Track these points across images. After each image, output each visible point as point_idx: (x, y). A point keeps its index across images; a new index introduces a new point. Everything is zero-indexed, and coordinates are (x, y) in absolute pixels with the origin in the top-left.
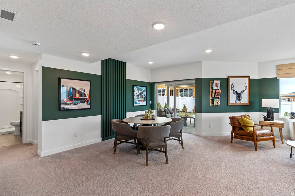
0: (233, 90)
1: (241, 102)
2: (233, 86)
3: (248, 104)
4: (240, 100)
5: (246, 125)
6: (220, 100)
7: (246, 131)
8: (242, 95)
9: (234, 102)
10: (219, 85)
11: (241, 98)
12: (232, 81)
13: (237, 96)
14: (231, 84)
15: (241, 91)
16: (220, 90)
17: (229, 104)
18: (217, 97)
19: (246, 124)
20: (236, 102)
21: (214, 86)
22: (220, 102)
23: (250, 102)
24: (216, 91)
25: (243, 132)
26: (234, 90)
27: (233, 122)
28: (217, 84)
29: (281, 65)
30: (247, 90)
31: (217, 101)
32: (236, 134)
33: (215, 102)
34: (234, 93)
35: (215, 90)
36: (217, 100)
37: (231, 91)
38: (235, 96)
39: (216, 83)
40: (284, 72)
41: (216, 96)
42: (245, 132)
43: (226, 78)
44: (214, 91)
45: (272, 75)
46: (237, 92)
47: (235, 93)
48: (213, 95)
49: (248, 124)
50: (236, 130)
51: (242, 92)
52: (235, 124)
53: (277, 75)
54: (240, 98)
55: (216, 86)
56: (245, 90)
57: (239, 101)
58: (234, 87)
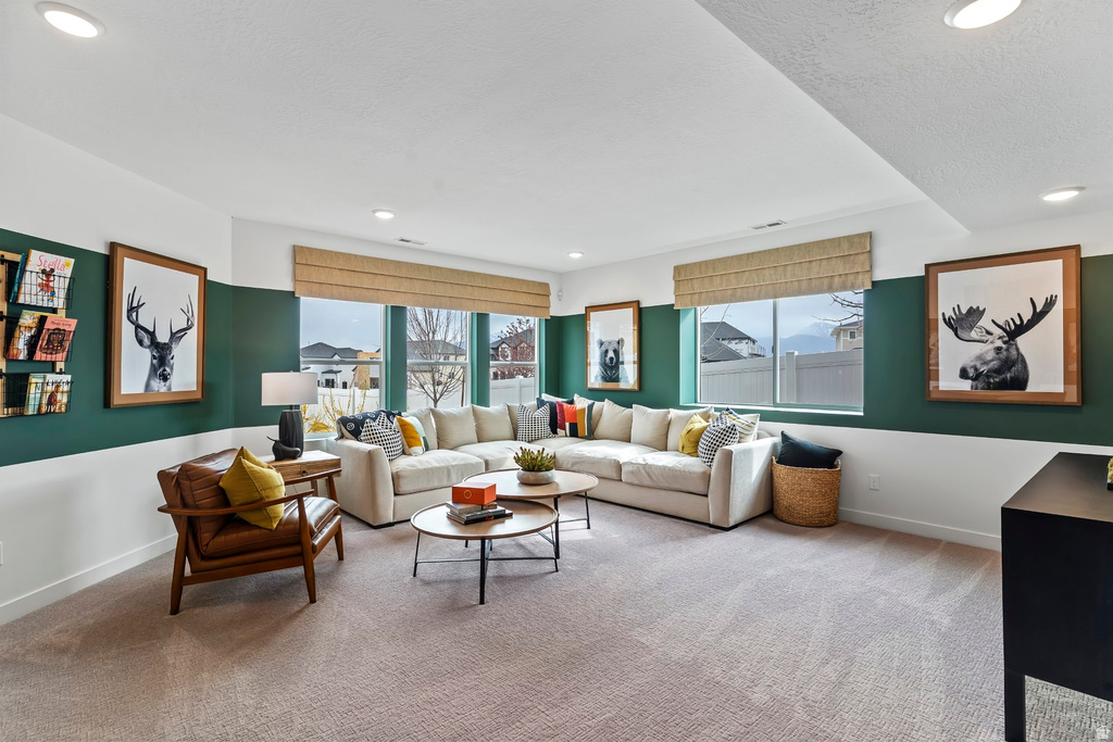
0: (138, 327)
1: (169, 388)
2: (135, 305)
3: (199, 396)
4: (165, 378)
5: (262, 499)
6: (68, 378)
7: (263, 524)
8: (177, 350)
9: (140, 390)
10: (60, 286)
11: (172, 369)
12: (132, 274)
13: (154, 357)
14: (127, 291)
15: (173, 335)
16: (62, 313)
17: (116, 401)
18: (49, 358)
19: (264, 494)
20: (148, 386)
21: (25, 288)
22: (70, 393)
23: (205, 384)
24: (43, 320)
25: (245, 534)
26: (141, 322)
27: (182, 498)
28: (48, 273)
29: (307, 248)
30: (195, 329)
31: (50, 387)
32: (204, 558)
33: (34, 394)
34: (141, 342)
35: (39, 314)
36: (51, 377)
37: (126, 331)
38: (146, 356)
39: (44, 272)
40: (315, 276)
41: (39, 356)
42: (257, 532)
43: (103, 250)
44: (28, 319)
45: (278, 278)
46: (152, 335)
47: (147, 341)
48: (21, 344)
49: (271, 488)
50: (205, 536)
51: (176, 336)
52: (197, 507)
53: (295, 284)
54: (167, 369)
55: (46, 287)
56: (189, 328)
57: (163, 384)
58: (139, 306)
